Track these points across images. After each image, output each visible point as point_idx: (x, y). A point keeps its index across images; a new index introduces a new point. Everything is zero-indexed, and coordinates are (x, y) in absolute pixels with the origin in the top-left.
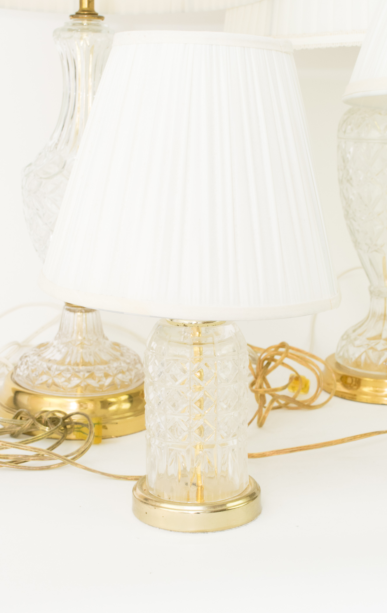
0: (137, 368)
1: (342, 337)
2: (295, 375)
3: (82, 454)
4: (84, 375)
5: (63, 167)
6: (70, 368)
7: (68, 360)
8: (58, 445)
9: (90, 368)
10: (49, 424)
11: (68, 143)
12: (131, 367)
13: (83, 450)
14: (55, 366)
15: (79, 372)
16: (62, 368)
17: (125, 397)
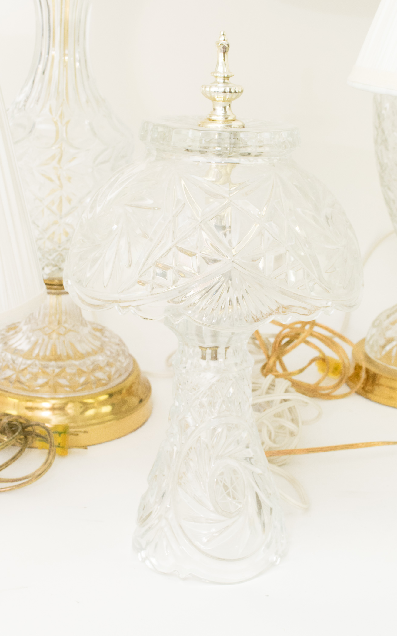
0: (120, 361)
1: (374, 323)
2: (321, 356)
3: (39, 477)
4: (54, 371)
5: (31, 131)
6: (37, 362)
7: (36, 351)
8: (13, 462)
9: (61, 363)
10: (7, 432)
11: (38, 101)
12: (111, 360)
13: (39, 472)
14: (20, 359)
15: (47, 367)
16: (29, 362)
17: (105, 397)
